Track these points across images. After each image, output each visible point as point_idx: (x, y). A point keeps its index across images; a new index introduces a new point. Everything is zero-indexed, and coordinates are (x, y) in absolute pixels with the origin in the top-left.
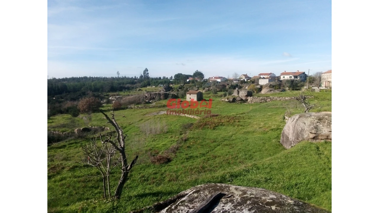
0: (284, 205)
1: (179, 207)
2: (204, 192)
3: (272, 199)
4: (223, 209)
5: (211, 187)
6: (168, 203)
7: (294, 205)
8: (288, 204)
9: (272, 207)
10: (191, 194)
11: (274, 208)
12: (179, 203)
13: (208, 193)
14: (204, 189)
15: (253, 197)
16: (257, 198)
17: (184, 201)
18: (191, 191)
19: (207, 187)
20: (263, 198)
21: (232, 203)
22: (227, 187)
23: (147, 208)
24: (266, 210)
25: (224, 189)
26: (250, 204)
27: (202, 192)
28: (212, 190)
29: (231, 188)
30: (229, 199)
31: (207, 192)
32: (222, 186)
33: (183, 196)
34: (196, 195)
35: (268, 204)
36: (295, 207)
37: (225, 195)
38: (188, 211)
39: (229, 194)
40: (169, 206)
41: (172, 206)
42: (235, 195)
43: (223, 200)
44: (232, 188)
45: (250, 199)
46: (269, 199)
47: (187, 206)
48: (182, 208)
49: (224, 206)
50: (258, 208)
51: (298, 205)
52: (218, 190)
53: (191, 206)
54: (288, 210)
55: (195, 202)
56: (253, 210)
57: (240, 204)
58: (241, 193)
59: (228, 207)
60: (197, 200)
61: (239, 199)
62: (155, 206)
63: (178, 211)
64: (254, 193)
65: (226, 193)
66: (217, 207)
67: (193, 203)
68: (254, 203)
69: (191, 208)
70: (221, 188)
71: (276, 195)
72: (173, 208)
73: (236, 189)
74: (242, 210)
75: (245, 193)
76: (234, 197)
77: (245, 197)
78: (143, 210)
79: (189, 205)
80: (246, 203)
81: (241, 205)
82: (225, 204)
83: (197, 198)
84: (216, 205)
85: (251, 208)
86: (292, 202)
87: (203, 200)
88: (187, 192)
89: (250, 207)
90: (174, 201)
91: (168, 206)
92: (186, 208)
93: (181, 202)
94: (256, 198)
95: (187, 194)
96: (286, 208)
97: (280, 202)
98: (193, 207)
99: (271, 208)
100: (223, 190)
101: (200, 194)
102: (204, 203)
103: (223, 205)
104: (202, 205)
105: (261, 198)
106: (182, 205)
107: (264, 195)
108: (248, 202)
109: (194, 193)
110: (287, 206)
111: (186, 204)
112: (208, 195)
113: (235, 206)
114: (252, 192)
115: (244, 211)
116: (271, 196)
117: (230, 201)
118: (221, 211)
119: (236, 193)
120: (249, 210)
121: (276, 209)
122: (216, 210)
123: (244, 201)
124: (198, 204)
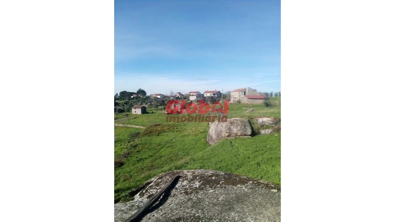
0: (219, 175)
1: (149, 190)
2: (166, 177)
3: (212, 173)
4: (182, 185)
5: (170, 173)
6: (139, 190)
7: (225, 175)
8: (221, 175)
9: (212, 178)
10: (156, 181)
11: (213, 178)
12: (148, 189)
13: (169, 178)
14: (165, 175)
15: (200, 175)
16: (203, 174)
17: (152, 186)
18: (156, 179)
19: (167, 174)
20: (206, 174)
21: (187, 180)
22: (181, 171)
23: (123, 196)
24: (209, 180)
25: (179, 173)
26: (199, 179)
27: (164, 178)
28: (171, 175)
29: (184, 172)
30: (184, 178)
31: (168, 177)
32: (178, 172)
33: (150, 183)
34: (160, 180)
35: (210, 176)
36: (226, 176)
37: (181, 176)
38: (157, 191)
39: (184, 176)
40: (141, 191)
41: (142, 191)
42: (188, 175)
43: (181, 179)
44: (185, 172)
45: (198, 176)
46: (210, 174)
47: (155, 188)
48: (152, 190)
49: (182, 183)
50: (204, 180)
51: (227, 175)
52: (175, 174)
53: (158, 188)
54: (222, 178)
55: (160, 185)
56: (201, 181)
57: (192, 180)
58: (191, 173)
59: (185, 183)
60: (162, 183)
61: (191, 177)
62: (130, 193)
63: (148, 193)
64: (200, 172)
65: (182, 175)
66: (177, 185)
67: (159, 186)
68: (201, 177)
69: (158, 189)
70: (177, 173)
71: (213, 171)
72: (144, 191)
73: (188, 172)
74: (195, 183)
75: (194, 173)
76: (187, 177)
77: (195, 175)
78: (120, 197)
79: (157, 187)
80: (196, 178)
81: (193, 180)
82: (182, 182)
83: (161, 182)
84: (176, 183)
85: (200, 181)
86: (223, 173)
87: (166, 182)
88: (152, 180)
89: (199, 180)
90: (144, 187)
91: (139, 191)
92: (154, 190)
93: (150, 187)
94: (202, 174)
95: (153, 181)
96: (221, 177)
97: (217, 174)
98: (160, 188)
99: (212, 179)
100: (179, 174)
101: (163, 179)
102: (168, 184)
103: (181, 183)
105: (205, 174)
106: (151, 189)
107: (207, 172)
108: (198, 178)
109: (158, 179)
110: (221, 176)
111: (154, 187)
112: (169, 179)
113: (190, 182)
114: (198, 172)
115: (196, 183)
116: (211, 172)
117: (186, 179)
118: (181, 186)
119: (188, 174)
120: (199, 182)
121: (215, 178)
122: (177, 186)
123: (194, 178)
124: (163, 186)
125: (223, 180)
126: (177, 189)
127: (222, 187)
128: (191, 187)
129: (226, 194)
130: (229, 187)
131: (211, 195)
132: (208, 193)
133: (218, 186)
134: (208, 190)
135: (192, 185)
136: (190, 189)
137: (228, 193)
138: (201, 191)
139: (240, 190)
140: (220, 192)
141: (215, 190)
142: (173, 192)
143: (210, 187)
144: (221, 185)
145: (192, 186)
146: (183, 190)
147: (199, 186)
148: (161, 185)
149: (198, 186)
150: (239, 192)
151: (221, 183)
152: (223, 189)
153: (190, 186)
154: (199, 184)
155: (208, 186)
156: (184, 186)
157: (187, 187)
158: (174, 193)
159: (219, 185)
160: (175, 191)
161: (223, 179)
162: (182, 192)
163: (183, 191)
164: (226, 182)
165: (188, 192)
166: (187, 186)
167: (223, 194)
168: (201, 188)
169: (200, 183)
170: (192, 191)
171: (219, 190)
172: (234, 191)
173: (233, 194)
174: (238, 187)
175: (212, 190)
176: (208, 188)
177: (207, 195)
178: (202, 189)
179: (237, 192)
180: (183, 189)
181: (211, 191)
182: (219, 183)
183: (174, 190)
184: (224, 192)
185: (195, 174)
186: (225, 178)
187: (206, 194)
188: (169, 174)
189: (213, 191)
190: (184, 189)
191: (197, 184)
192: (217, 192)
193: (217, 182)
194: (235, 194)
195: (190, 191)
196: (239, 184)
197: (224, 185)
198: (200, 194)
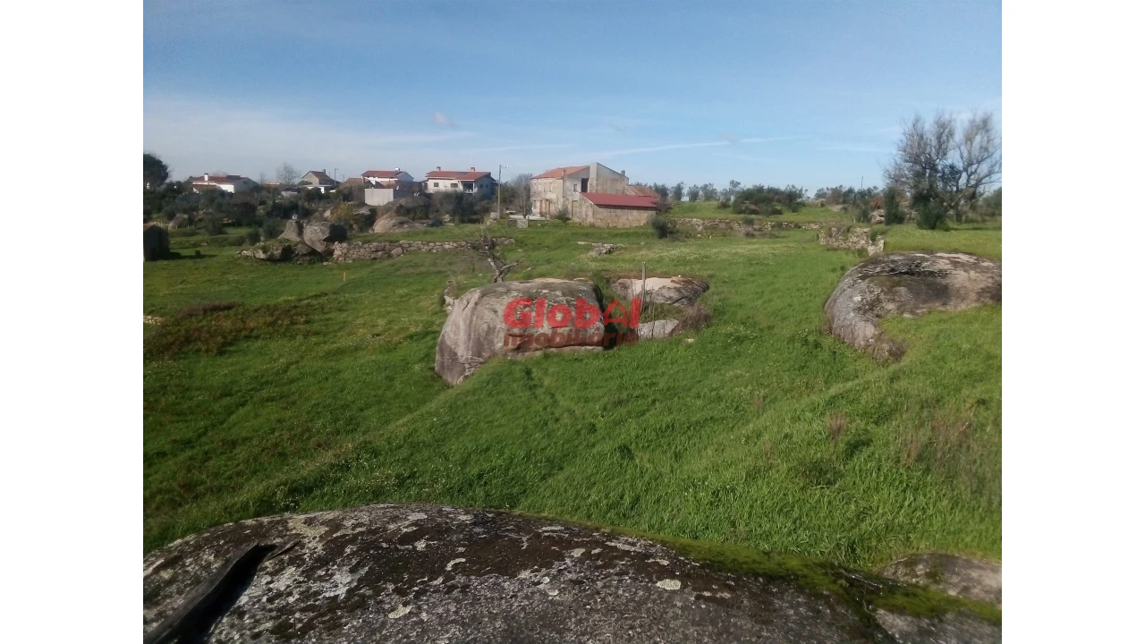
0: (448, 530)
2: (197, 558)
3: (415, 524)
4: (270, 590)
5: (223, 536)
7: (475, 524)
8: (459, 526)
9: (417, 544)
11: (421, 545)
13: (212, 558)
14: (198, 547)
15: (362, 533)
16: (375, 532)
19: (207, 539)
20: (392, 527)
21: (299, 566)
22: (278, 522)
24: (399, 559)
25: (267, 531)
26: (353, 553)
27: (188, 561)
28: (226, 543)
29: (291, 524)
30: (286, 557)
31: (208, 556)
32: (261, 525)
34: (166, 575)
35: (409, 538)
36: (477, 530)
37: (273, 547)
39: (286, 543)
42: (306, 540)
43: (268, 564)
44: (296, 522)
45: (353, 540)
46: (407, 527)
49: (272, 582)
50: (376, 559)
51: (484, 523)
52: (247, 539)
53: (151, 614)
54: (459, 541)
55: (165, 597)
56: (364, 566)
57: (322, 562)
58: (323, 529)
59: (286, 579)
60: (174, 588)
61: (320, 547)
64: (365, 519)
65: (278, 540)
66: (246, 593)
67: (157, 604)
68: (366, 547)
70: (259, 531)
71: (426, 512)
73: (309, 522)
74: (332, 575)
75: (335, 525)
76: (303, 547)
77: (337, 538)
80: (341, 553)
81: (327, 563)
82: (271, 574)
83: (171, 582)
84: (244, 584)
85: (358, 563)
86: (468, 519)
89: (354, 562)
94: (370, 532)
96: (454, 538)
97: (439, 525)
99: (415, 548)
100: (264, 536)
101: (183, 566)
102: (203, 590)
103: (269, 579)
104: (194, 599)
105: (385, 530)
107: (394, 519)
108: (348, 550)
110: (455, 532)
112: (212, 564)
113: (309, 574)
114: (358, 519)
115: (337, 577)
116: (414, 517)
117: (291, 562)
118: (264, 599)
119: (309, 532)
120: (352, 571)
121: (427, 546)
122: (243, 600)
123: (334, 549)
124: (180, 601)
125: (461, 549)
126: (241, 614)
127: (451, 589)
128: (308, 598)
129: (463, 625)
130: (482, 586)
131: (398, 633)
132: (384, 624)
133: (435, 582)
134: (387, 607)
135: (315, 587)
136: (303, 610)
137: (473, 618)
138: (354, 618)
139: (527, 597)
140: (440, 616)
141: (419, 608)
142: (221, 633)
143: (396, 591)
144: (449, 577)
145: (317, 593)
146: (271, 618)
147: (348, 591)
148: (170, 596)
149: (342, 592)
150: (523, 609)
151: (449, 568)
152: (457, 601)
153: (306, 595)
154: (349, 579)
155: (391, 587)
156: (279, 595)
157: (291, 600)
158: (223, 636)
159: (441, 580)
160: (232, 626)
161: (463, 546)
162: (262, 628)
163: (269, 625)
164: (474, 563)
165: (292, 626)
166: (290, 594)
167: (452, 622)
168: (355, 603)
169: (357, 577)
170: (312, 619)
171: (435, 606)
172: (500, 605)
173: (493, 617)
174: (522, 582)
175: (405, 605)
176: (387, 600)
177: (378, 635)
178: (362, 604)
179: (516, 604)
180: (271, 610)
181: (403, 611)
182: (441, 571)
183: (225, 620)
184: (456, 613)
185: (339, 534)
186: (472, 541)
187: (373, 632)
188: (218, 538)
189: (408, 610)
190: (274, 614)
191: (341, 582)
192: (424, 616)
193: (431, 564)
194: (505, 619)
195: (300, 620)
196: (525, 569)
197: (461, 579)
198: (347, 635)
